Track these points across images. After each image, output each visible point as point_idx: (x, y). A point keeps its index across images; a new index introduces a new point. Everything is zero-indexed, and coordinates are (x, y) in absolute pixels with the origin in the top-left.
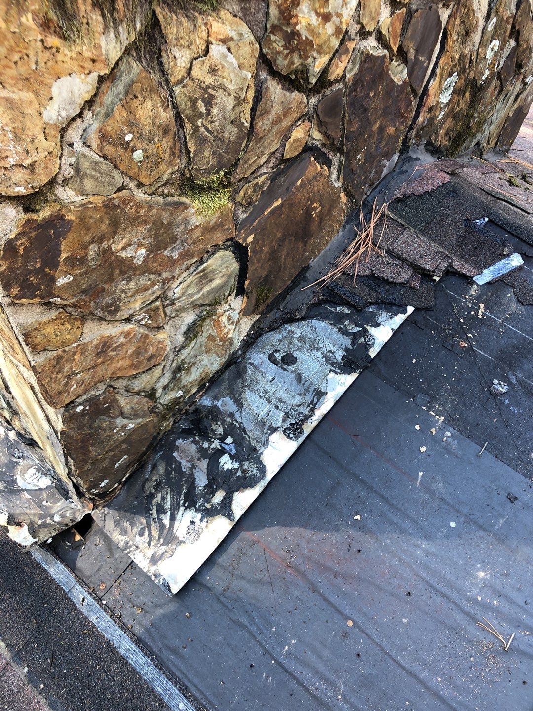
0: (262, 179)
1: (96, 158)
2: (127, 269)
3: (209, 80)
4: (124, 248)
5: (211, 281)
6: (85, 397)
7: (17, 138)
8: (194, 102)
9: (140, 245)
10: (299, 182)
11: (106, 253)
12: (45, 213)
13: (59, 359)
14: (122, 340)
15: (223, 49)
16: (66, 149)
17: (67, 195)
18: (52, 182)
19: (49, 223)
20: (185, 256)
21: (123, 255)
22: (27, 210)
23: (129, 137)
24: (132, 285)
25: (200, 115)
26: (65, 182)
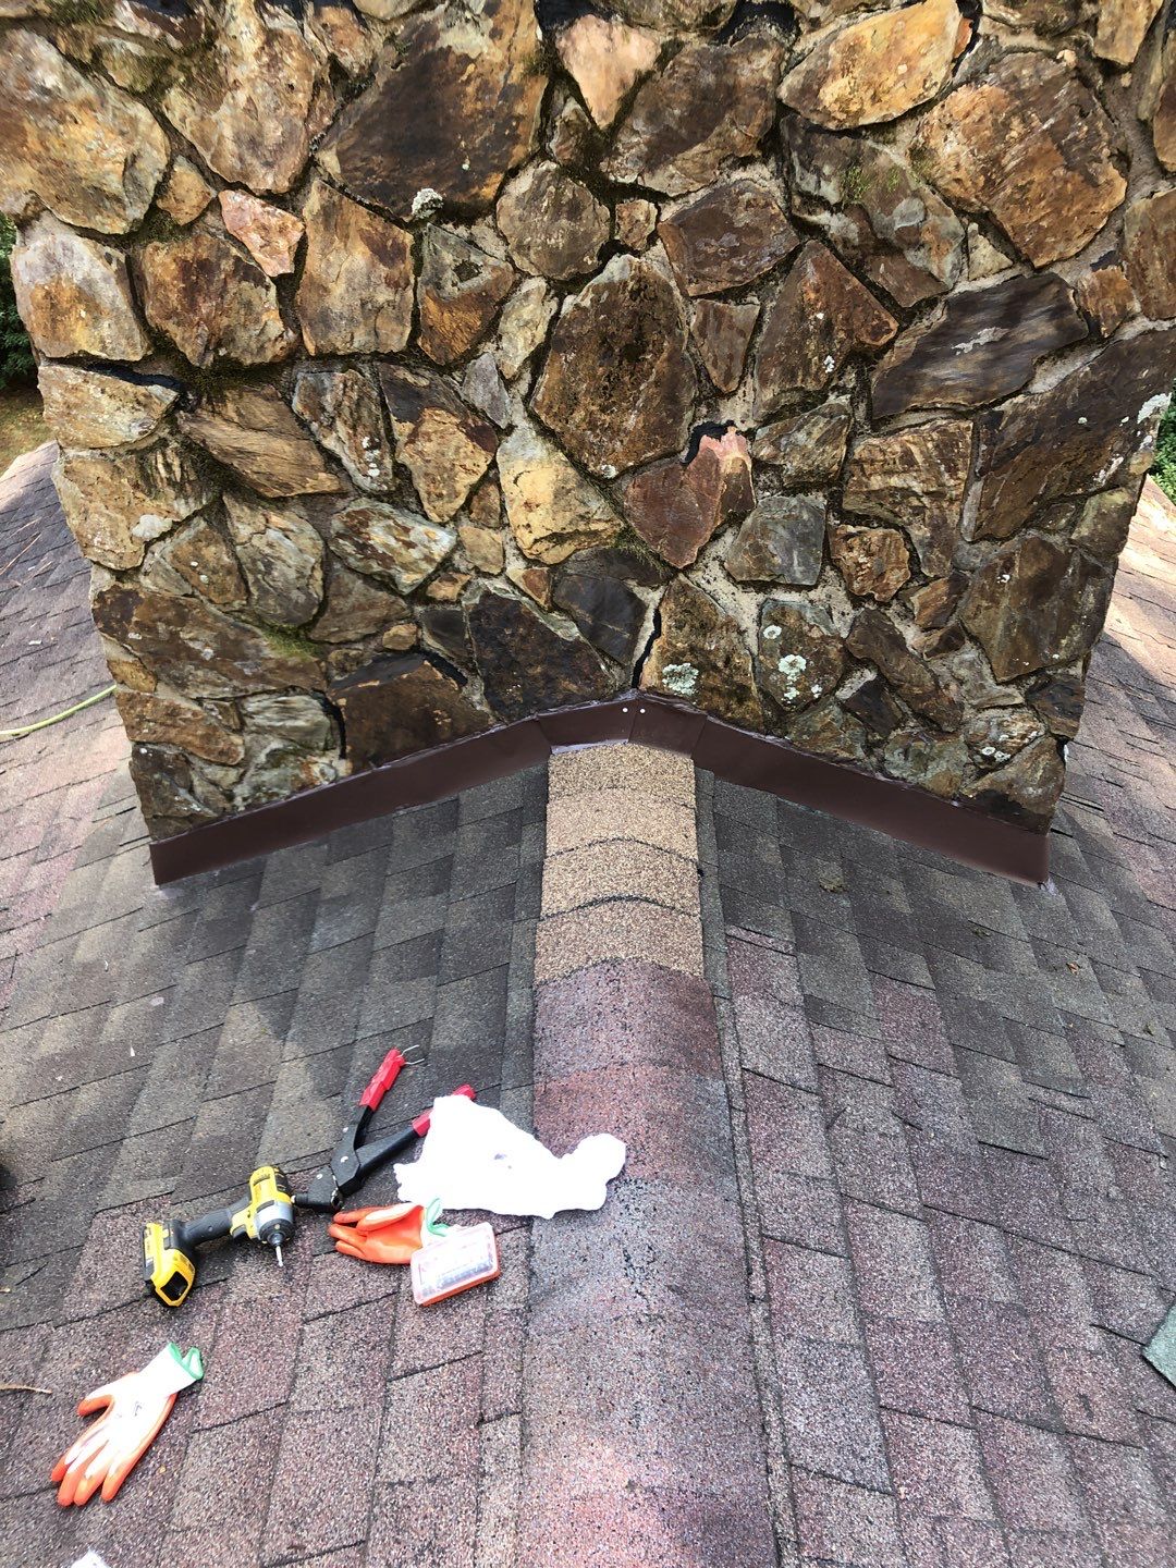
0: (354, 652)
1: (169, 567)
2: (194, 656)
3: (267, 550)
4: (190, 639)
5: (296, 719)
6: (156, 747)
7: (112, 536)
8: (254, 561)
9: (207, 645)
10: (405, 676)
11: (174, 635)
12: (128, 586)
13: (132, 697)
14: (189, 715)
15: (280, 535)
16: (149, 555)
17: (146, 582)
18: (137, 569)
19: (129, 593)
20: (261, 678)
21: (191, 644)
22: (118, 579)
23: (194, 564)
24: (200, 673)
25: (260, 572)
26: (146, 574)
